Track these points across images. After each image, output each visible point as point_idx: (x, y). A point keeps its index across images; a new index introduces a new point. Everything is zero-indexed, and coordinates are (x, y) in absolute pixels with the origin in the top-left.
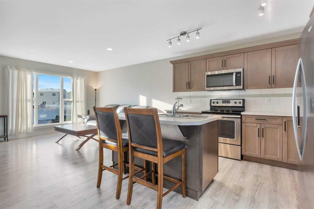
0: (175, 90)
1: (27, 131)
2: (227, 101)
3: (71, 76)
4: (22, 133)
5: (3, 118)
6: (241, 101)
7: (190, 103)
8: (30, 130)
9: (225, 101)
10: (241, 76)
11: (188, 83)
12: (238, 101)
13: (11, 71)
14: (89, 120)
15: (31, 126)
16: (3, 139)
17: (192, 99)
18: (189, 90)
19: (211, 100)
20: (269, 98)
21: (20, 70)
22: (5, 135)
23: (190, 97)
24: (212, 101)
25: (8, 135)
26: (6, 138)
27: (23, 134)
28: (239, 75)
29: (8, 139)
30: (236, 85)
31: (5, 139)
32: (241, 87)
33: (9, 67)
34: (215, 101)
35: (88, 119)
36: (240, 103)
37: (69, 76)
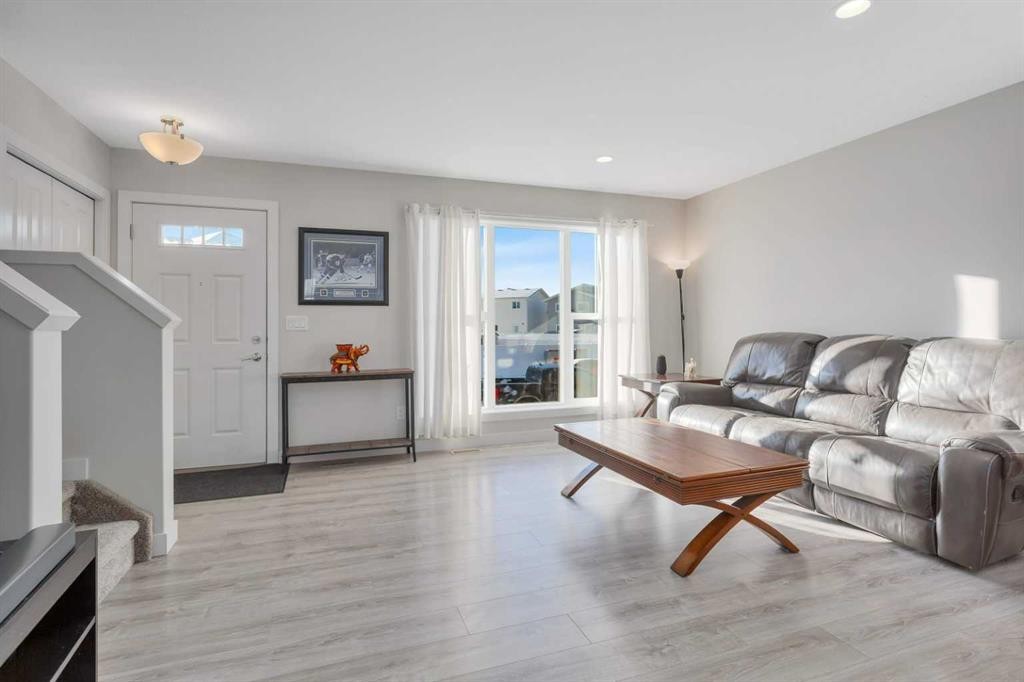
1: (465, 430)
3: (594, 225)
4: (452, 433)
5: (404, 380)
8: (474, 426)
13: (421, 222)
14: (677, 402)
15: (476, 413)
16: (403, 450)
21: (444, 217)
22: (408, 436)
25: (417, 437)
26: (411, 449)
27: (455, 436)
29: (416, 451)
31: (409, 451)
33: (416, 207)
35: (671, 396)
37: (590, 225)
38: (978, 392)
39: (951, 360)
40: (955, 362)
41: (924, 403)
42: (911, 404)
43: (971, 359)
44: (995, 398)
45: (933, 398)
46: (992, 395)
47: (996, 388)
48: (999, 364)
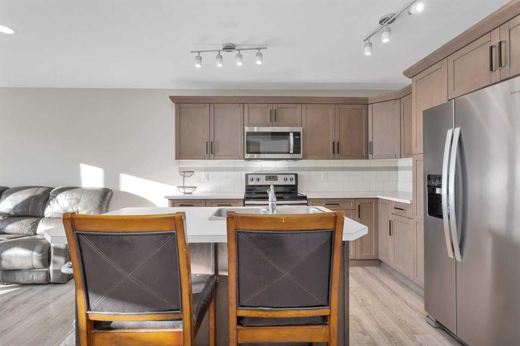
0: (179, 155)
2: (273, 176)
6: (294, 176)
7: (206, 179)
9: (270, 176)
10: (300, 139)
11: (208, 143)
12: (289, 177)
17: (211, 173)
18: (212, 156)
19: (247, 175)
20: (325, 172)
23: (207, 169)
24: (250, 177)
28: (298, 137)
30: (294, 152)
32: (300, 156)
34: (255, 177)
36: (292, 179)
38: (74, 209)
39: (66, 196)
40: (67, 197)
41: (54, 217)
42: (49, 218)
43: (73, 195)
44: (80, 210)
45: (58, 214)
46: (80, 209)
47: (81, 207)
48: (82, 197)
